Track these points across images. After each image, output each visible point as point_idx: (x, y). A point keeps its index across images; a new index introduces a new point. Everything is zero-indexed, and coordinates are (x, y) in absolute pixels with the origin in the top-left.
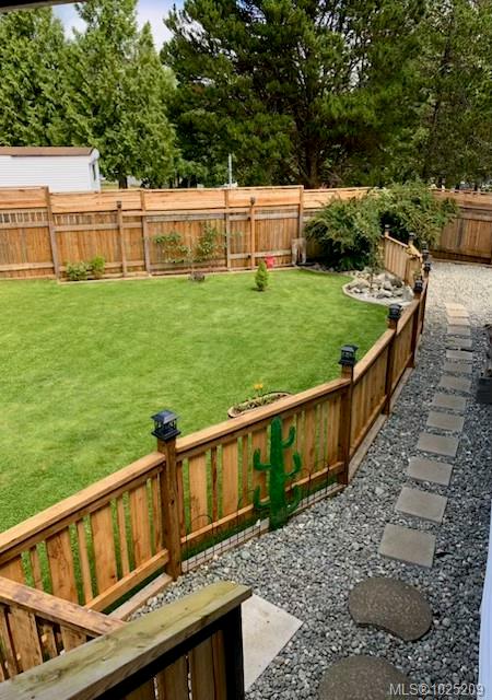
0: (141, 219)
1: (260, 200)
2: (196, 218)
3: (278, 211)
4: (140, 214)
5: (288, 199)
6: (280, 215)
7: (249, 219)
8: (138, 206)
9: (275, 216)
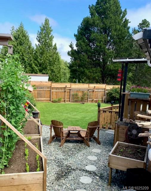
0: (70, 90)
1: (96, 87)
2: (82, 90)
3: (100, 90)
4: (70, 88)
5: (102, 87)
6: (101, 91)
7: (94, 91)
8: (70, 87)
9: (99, 91)
